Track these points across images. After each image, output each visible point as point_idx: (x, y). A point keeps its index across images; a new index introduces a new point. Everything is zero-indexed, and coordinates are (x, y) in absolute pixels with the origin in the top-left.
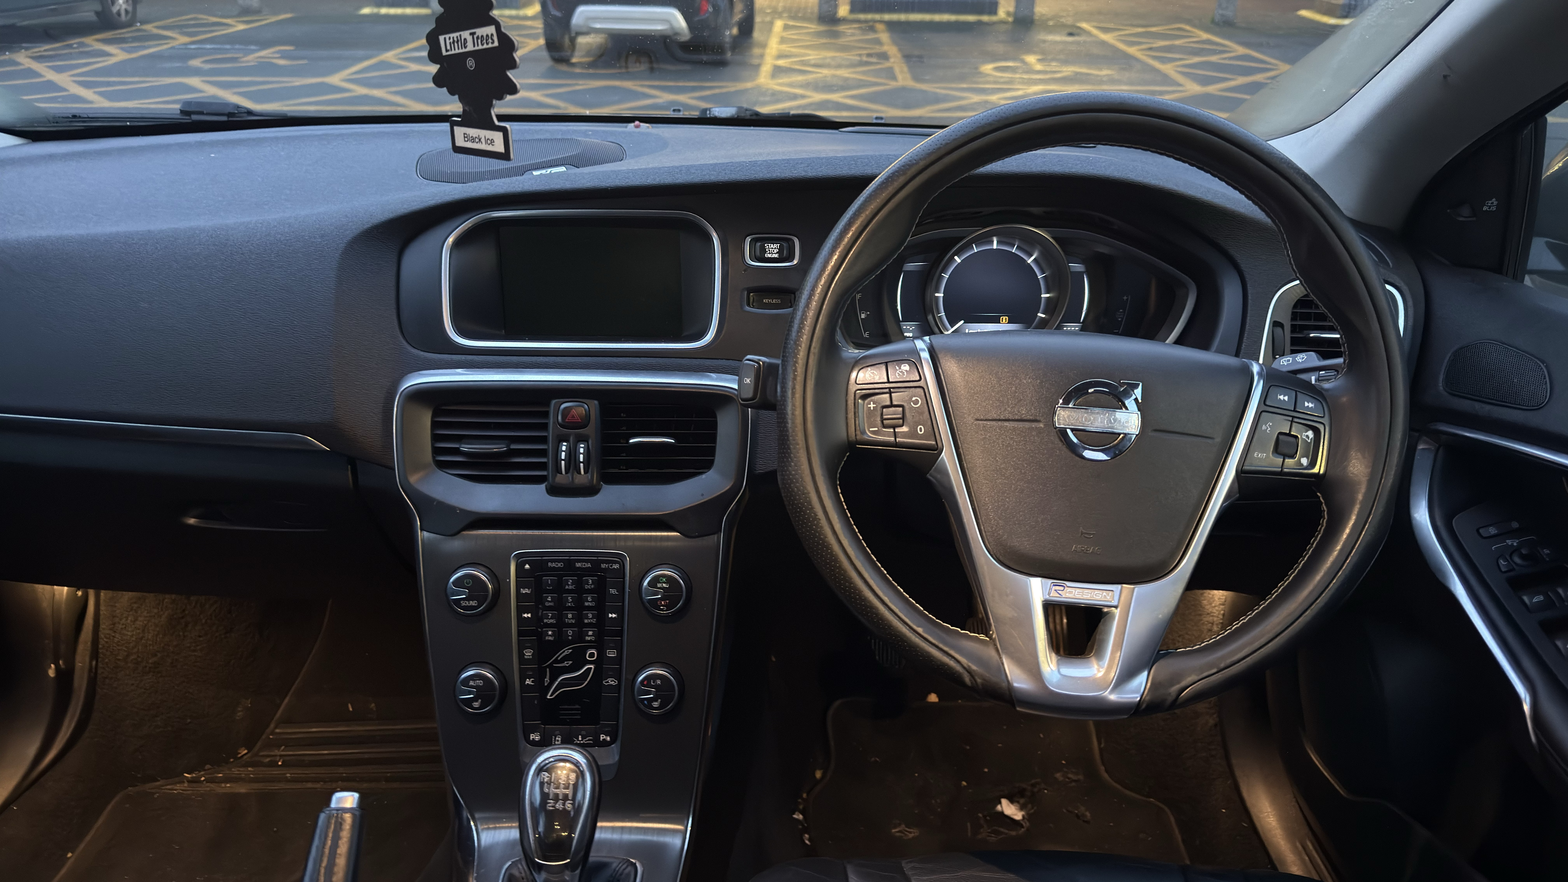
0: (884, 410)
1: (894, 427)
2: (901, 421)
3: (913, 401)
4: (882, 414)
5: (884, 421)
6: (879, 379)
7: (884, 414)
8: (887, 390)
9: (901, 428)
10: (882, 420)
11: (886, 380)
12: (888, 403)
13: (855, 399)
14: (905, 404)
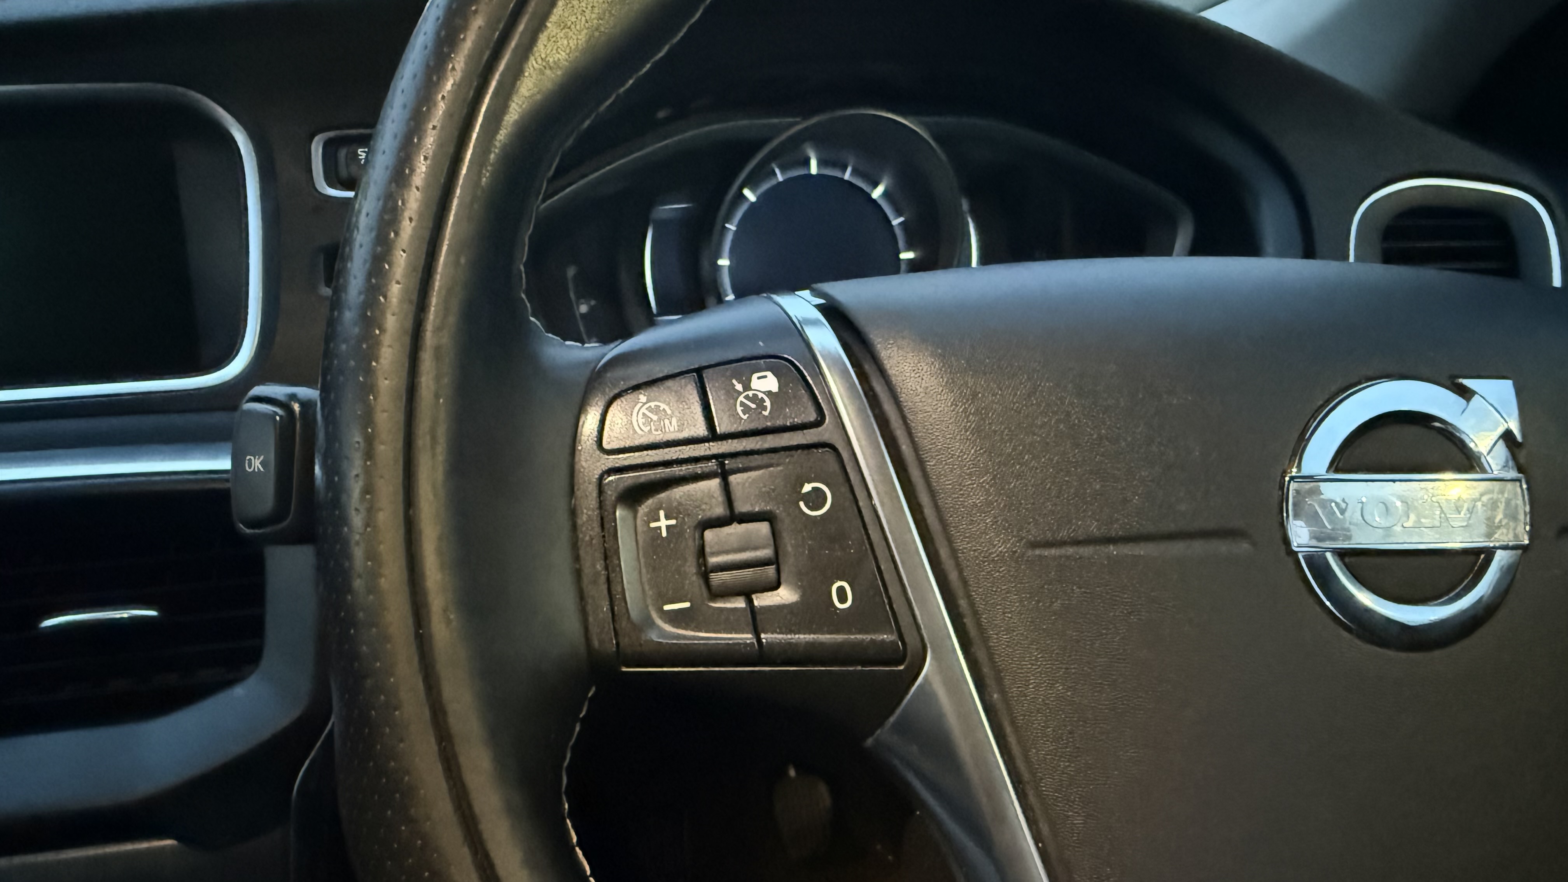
0: (709, 534)
1: (747, 592)
2: (771, 570)
3: (806, 498)
4: (701, 552)
5: (713, 576)
6: (680, 430)
7: (708, 550)
8: (712, 465)
9: (775, 592)
10: (705, 572)
11: (701, 430)
12: (719, 510)
13: (601, 505)
14: (779, 511)
